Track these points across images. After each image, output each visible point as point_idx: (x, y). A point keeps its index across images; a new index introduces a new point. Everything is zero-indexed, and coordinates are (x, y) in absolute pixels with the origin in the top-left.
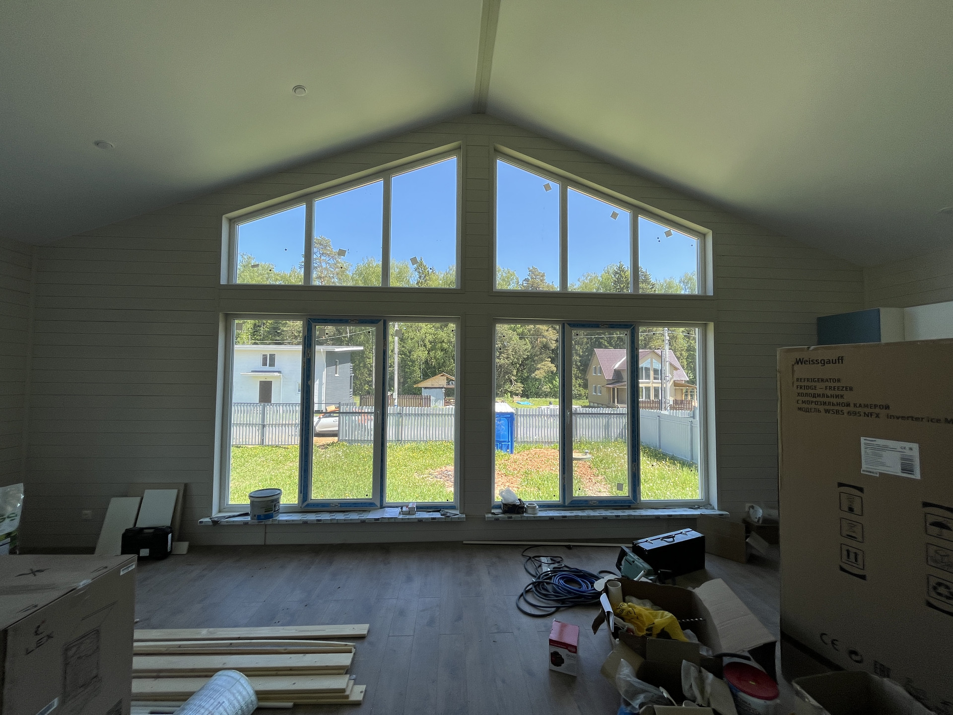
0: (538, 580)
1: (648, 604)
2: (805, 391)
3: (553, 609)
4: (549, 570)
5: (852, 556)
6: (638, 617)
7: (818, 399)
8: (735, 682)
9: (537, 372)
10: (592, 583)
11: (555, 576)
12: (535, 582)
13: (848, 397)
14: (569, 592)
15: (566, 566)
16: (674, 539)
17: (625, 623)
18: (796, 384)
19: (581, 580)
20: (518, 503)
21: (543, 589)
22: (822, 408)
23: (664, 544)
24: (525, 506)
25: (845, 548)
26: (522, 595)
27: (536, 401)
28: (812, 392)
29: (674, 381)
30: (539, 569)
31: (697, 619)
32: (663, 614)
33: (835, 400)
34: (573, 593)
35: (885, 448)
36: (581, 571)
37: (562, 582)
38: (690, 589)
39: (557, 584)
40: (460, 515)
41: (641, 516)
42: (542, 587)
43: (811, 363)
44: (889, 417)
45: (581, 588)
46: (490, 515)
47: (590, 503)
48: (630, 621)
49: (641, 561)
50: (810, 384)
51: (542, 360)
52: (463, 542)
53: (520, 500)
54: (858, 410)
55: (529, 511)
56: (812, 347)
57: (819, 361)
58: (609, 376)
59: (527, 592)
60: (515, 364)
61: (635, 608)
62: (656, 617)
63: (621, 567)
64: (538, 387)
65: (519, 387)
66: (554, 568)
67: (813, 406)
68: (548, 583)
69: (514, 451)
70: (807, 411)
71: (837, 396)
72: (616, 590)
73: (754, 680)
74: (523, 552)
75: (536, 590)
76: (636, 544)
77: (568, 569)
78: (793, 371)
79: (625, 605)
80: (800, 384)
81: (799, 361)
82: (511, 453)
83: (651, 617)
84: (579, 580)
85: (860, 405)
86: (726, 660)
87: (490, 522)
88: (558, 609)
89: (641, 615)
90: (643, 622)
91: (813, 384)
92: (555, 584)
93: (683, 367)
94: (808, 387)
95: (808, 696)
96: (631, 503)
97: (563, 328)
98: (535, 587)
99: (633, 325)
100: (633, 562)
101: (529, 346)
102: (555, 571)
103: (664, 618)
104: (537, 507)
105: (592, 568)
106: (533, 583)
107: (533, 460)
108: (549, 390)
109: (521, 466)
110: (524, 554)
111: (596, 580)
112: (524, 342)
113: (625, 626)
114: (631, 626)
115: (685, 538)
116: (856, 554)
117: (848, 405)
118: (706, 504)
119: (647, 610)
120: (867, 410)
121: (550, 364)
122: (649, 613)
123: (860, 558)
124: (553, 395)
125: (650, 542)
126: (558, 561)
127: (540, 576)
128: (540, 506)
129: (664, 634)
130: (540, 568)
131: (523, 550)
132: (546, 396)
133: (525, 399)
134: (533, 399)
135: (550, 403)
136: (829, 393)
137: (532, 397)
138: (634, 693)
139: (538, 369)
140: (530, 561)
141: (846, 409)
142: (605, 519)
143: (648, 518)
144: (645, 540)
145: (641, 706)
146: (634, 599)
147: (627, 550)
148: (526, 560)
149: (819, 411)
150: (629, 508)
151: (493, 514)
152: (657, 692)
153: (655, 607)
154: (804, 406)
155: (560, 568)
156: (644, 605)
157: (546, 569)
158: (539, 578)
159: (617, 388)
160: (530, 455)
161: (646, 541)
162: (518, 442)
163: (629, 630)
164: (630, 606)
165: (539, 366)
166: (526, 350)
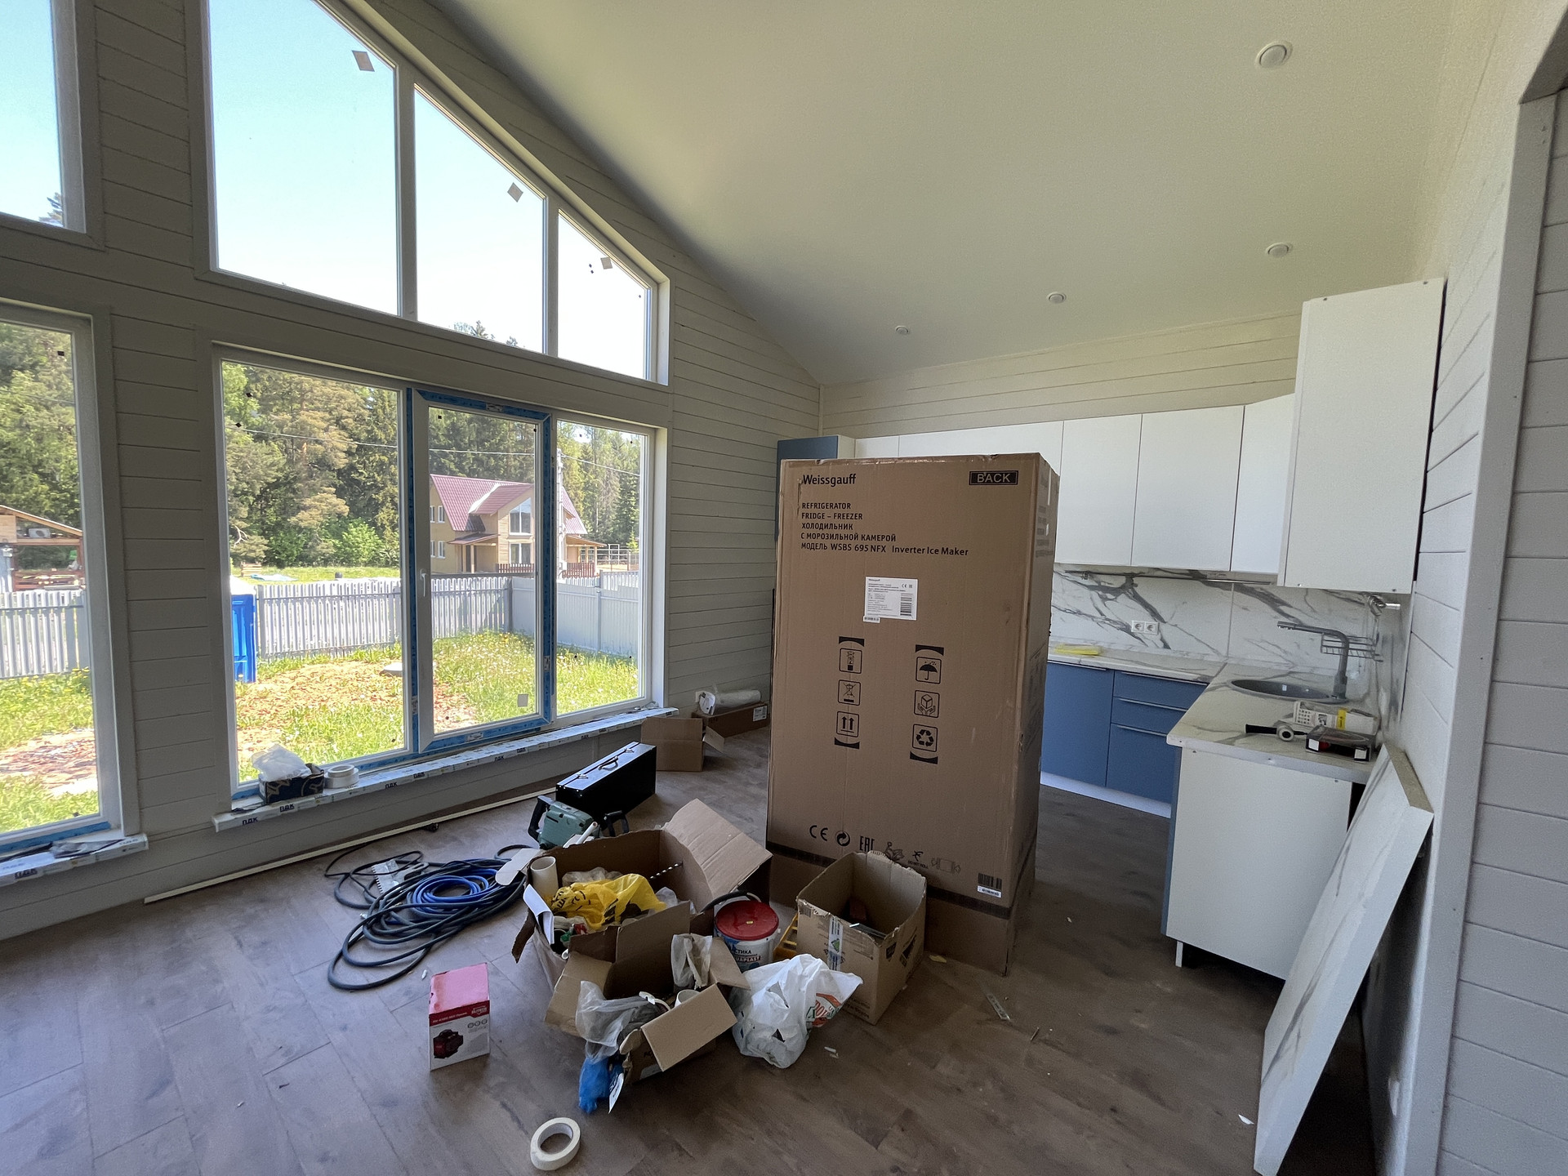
0: (374, 913)
1: (601, 872)
2: (810, 521)
3: (419, 954)
4: (396, 884)
5: (848, 722)
6: (590, 901)
7: (826, 531)
8: (732, 932)
9: (302, 515)
10: (491, 877)
11: (413, 890)
12: (369, 919)
13: (859, 527)
14: (447, 909)
15: (431, 865)
16: (616, 764)
17: (568, 920)
18: (802, 510)
19: (467, 879)
20: (306, 773)
21: (389, 923)
22: (828, 543)
23: (605, 773)
24: (326, 775)
25: (841, 716)
26: (341, 955)
27: (302, 572)
28: (819, 521)
29: (567, 535)
30: (373, 890)
31: (670, 868)
32: (626, 880)
33: (843, 532)
34: (455, 907)
35: (887, 588)
36: (465, 863)
37: (430, 896)
38: (657, 827)
39: (421, 903)
40: (129, 839)
41: (560, 741)
42: (386, 923)
43: (821, 482)
44: (895, 550)
45: (469, 893)
46: (229, 817)
47: (469, 738)
48: (577, 913)
49: (573, 810)
50: (816, 511)
51: (314, 491)
52: (143, 900)
53: (309, 766)
54: (865, 543)
55: (336, 782)
56: (822, 461)
57: (829, 480)
58: (460, 524)
59: (351, 945)
60: (245, 494)
61: (583, 888)
62: (615, 889)
63: (538, 831)
64: (306, 544)
65: (258, 544)
66: (406, 878)
67: (819, 541)
68: (397, 910)
69: (257, 675)
70: (813, 547)
71: (846, 527)
72: (546, 872)
73: (752, 918)
74: (327, 871)
75: (375, 933)
76: (563, 786)
77: (439, 869)
78: (799, 493)
79: (567, 891)
80: (806, 511)
81: (807, 480)
82: (250, 681)
83: (612, 892)
84: (463, 879)
85: (868, 538)
86: (717, 908)
87: (230, 831)
88: (428, 950)
89: (595, 896)
90: (599, 907)
91: (821, 511)
92: (415, 906)
93: (579, 515)
94: (815, 516)
95: (815, 907)
96: (540, 723)
97: (409, 398)
98: (370, 928)
99: (547, 414)
100: (561, 816)
101: (280, 458)
102: (410, 880)
103: (630, 885)
104: (356, 770)
105: (483, 850)
106: (364, 923)
107: (308, 688)
108: (333, 551)
109: (279, 703)
110: (329, 873)
111: (498, 869)
112: (266, 449)
113: (569, 924)
114: (579, 920)
115: (631, 758)
116: (852, 720)
117: (856, 537)
118: (649, 703)
119: (601, 883)
120: (874, 543)
121: (335, 500)
122: (606, 886)
123: (855, 724)
124: (342, 561)
125: (583, 778)
126: (412, 860)
127: (378, 903)
128: (361, 768)
129: (632, 910)
130: (374, 887)
131: (327, 866)
132: (326, 562)
133: (273, 569)
134: (295, 568)
135: (337, 576)
136: (837, 522)
137: (291, 566)
138: (603, 1024)
139: (305, 508)
140: (348, 880)
141: (853, 543)
142: (500, 759)
143: (570, 741)
144: (576, 775)
145: (620, 1039)
146: (577, 875)
147: (547, 800)
148: (337, 882)
149: (825, 548)
150: (538, 732)
151: (238, 811)
152: (639, 1004)
153: (610, 875)
154: (811, 541)
155: (419, 872)
156: (593, 877)
157: (388, 884)
158: (377, 906)
159: (475, 547)
160: (300, 680)
161: (578, 778)
162: (264, 656)
163: (578, 928)
164: (574, 890)
165: (308, 502)
166: (273, 465)
